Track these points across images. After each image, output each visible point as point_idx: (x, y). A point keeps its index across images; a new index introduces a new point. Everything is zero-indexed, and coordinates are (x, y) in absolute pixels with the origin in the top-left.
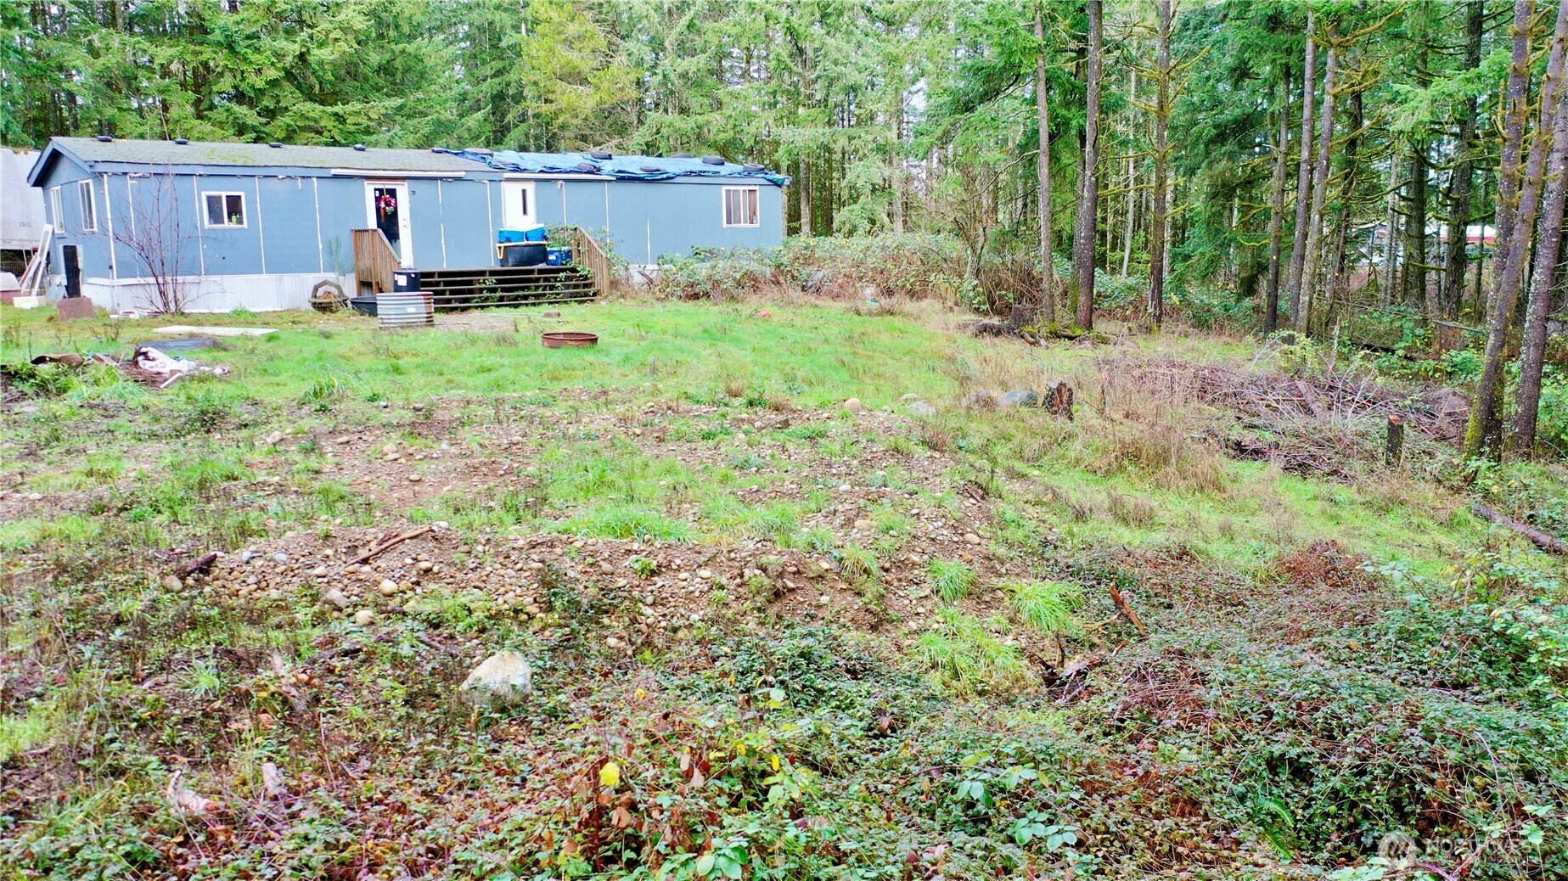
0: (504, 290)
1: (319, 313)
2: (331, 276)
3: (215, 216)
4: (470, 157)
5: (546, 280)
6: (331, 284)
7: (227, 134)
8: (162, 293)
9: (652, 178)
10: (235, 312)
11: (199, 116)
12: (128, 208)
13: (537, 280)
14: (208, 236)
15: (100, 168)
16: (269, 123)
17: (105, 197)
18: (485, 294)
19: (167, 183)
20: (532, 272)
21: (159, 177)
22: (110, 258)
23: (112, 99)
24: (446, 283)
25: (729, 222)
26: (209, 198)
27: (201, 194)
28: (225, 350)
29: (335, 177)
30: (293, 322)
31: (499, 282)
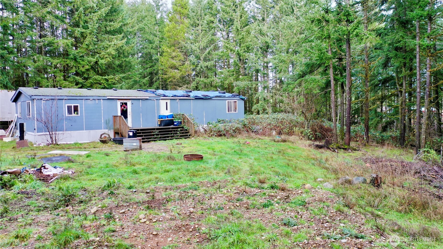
0: (161, 135)
1: (102, 144)
2: (106, 131)
3: (70, 112)
4: (149, 92)
5: (174, 131)
6: (106, 134)
7: (73, 85)
8: (51, 138)
9: (205, 98)
10: (75, 143)
11: (65, 80)
12: (42, 110)
13: (171, 131)
14: (67, 119)
15: (33, 97)
16: (85, 82)
17: (34, 107)
18: (155, 136)
19: (55, 102)
20: (169, 128)
21: (52, 100)
22: (35, 127)
23: (39, 75)
24: (143, 133)
25: (228, 111)
26: (68, 106)
27: (65, 105)
28: (73, 162)
29: (108, 99)
30: (94, 147)
31: (160, 132)
